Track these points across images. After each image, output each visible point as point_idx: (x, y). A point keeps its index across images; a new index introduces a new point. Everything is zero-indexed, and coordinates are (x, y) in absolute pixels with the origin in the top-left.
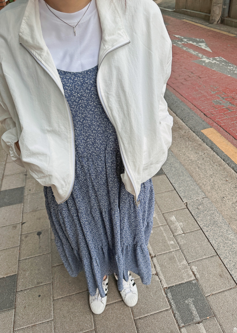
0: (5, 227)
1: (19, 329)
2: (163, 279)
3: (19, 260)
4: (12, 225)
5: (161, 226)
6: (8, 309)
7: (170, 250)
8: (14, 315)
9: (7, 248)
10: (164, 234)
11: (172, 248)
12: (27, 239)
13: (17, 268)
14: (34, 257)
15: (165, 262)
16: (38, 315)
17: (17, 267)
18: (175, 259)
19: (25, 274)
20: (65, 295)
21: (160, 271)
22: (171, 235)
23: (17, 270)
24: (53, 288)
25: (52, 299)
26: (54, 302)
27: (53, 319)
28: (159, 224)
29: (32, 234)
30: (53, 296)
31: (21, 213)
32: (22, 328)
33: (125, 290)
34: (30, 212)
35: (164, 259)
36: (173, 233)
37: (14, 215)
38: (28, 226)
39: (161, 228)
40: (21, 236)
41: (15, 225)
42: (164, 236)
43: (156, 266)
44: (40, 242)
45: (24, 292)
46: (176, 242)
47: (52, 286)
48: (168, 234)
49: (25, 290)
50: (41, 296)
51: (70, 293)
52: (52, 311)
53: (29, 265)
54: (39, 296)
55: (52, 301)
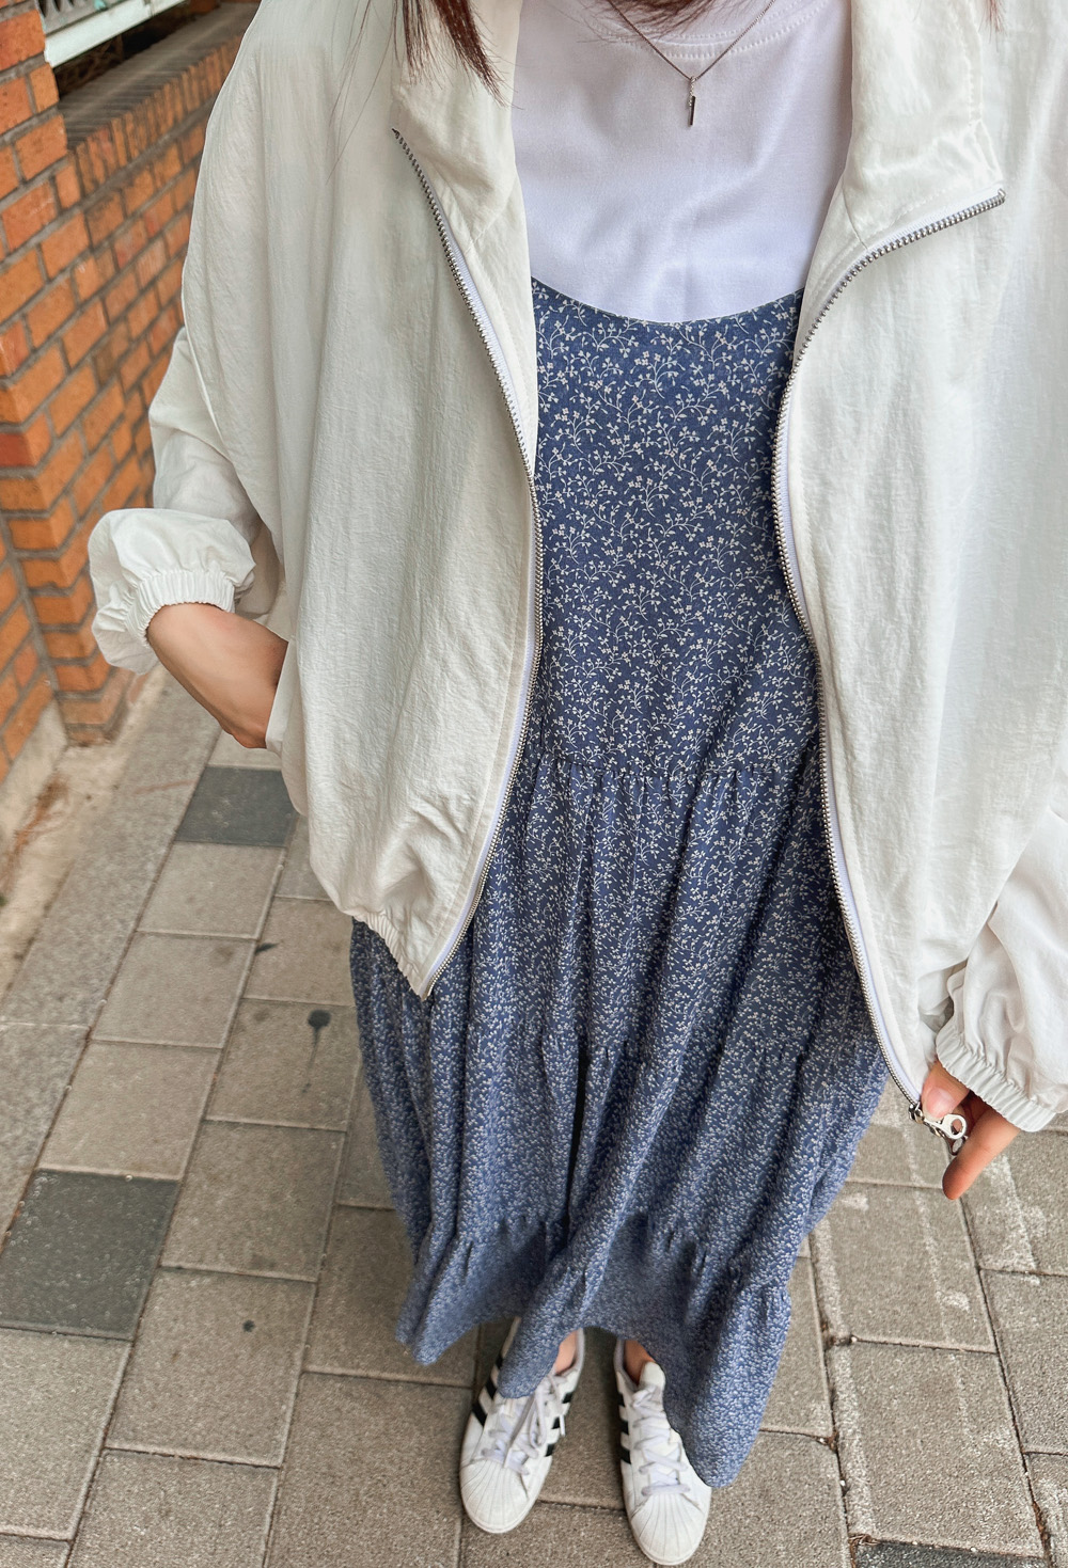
0: (184, 942)
1: (127, 1447)
2: (862, 1481)
3: (203, 1121)
4: (217, 938)
5: (921, 1189)
6: (102, 1333)
7: (940, 1337)
8: (125, 1373)
9: (171, 1043)
10: (929, 1240)
11: (954, 1334)
12: (261, 1028)
13: (187, 1154)
14: (269, 1126)
15: (893, 1395)
16: (222, 1419)
17: (189, 1150)
18: (957, 1401)
19: (211, 1198)
20: (358, 1367)
21: (854, 1432)
22: (964, 1258)
23: (184, 1164)
24: (314, 1312)
25: (298, 1363)
26: (305, 1384)
27: (278, 1462)
28: (914, 1176)
29: (288, 1012)
30: (306, 1350)
31: (265, 897)
32: (140, 1448)
33: (650, 1464)
34: (305, 901)
35: (894, 1379)
36: (978, 1254)
37: (234, 895)
38: (283, 966)
39: (919, 1199)
40: (239, 1004)
41: (226, 944)
42: (926, 1252)
43: (842, 1397)
44: (312, 1060)
45: (188, 1282)
46: (983, 1308)
47: (315, 1302)
48: (947, 1248)
49: (196, 1272)
50: (257, 1329)
51: (384, 1370)
52: (284, 1421)
53: (238, 1159)
54: (248, 1326)
55: (296, 1371)
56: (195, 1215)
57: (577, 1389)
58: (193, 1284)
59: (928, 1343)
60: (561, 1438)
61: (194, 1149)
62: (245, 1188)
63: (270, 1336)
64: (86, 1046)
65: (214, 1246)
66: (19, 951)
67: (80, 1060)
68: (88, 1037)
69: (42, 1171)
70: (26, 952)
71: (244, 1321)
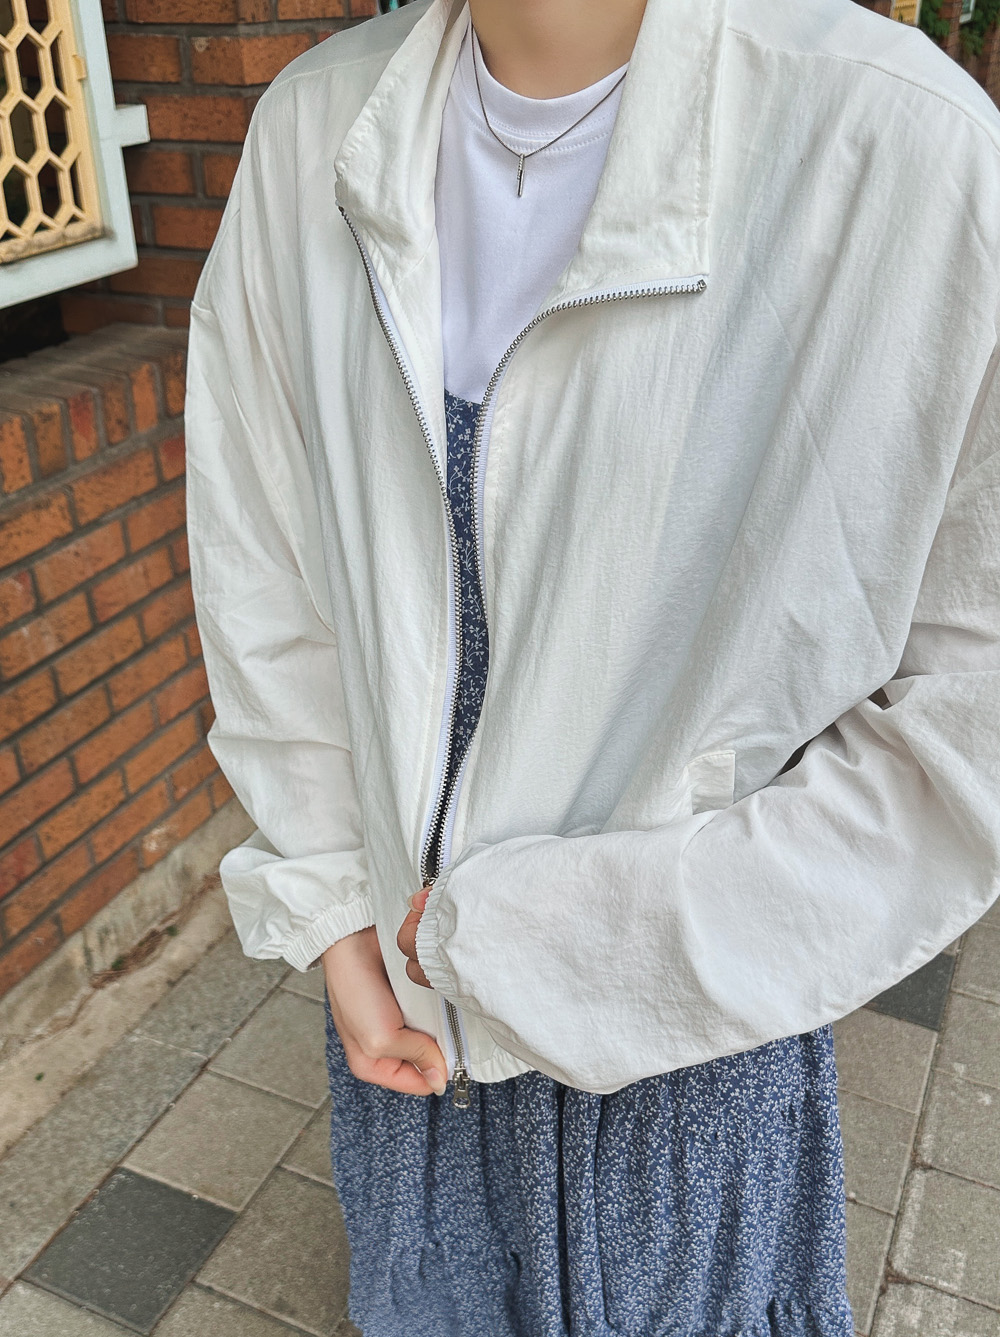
3: (278, 1167)
6: (124, 1321)
9: (274, 1091)
13: (253, 1192)
17: (256, 1188)
19: (260, 1236)
23: (248, 1199)
45: (213, 1303)
56: (240, 1246)
58: (217, 1305)
61: (261, 1189)
64: (200, 1074)
65: (247, 1278)
66: (173, 978)
67: (190, 1084)
68: (204, 1067)
69: (123, 1169)
70: (179, 980)
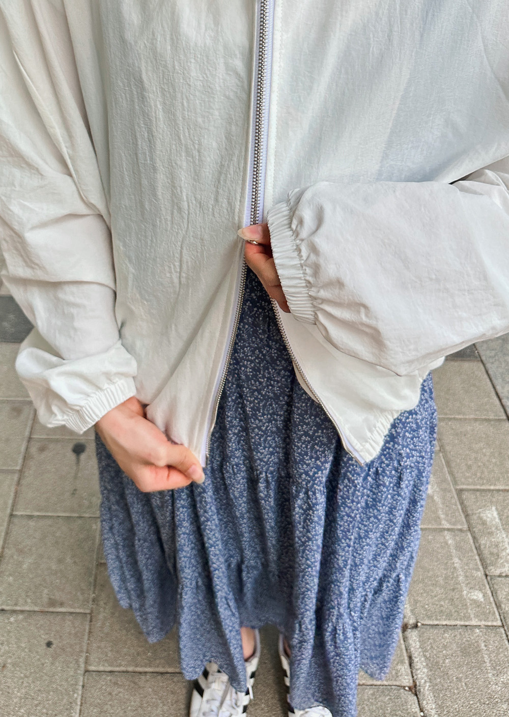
2: (433, 712)
3: (11, 515)
4: (11, 401)
5: (448, 530)
7: (469, 618)
10: (456, 560)
11: (477, 616)
12: (43, 456)
14: (51, 517)
15: (446, 657)
16: (37, 706)
17: (4, 534)
18: (483, 657)
19: (20, 564)
20: (120, 665)
21: (426, 682)
22: (477, 570)
24: (90, 632)
25: (82, 665)
26: (88, 679)
28: (443, 522)
29: (59, 445)
30: (87, 656)
35: (445, 647)
36: (485, 567)
39: (448, 536)
40: (28, 442)
42: (455, 568)
43: (416, 660)
44: (76, 474)
45: (9, 619)
46: (492, 599)
47: (90, 625)
48: (467, 564)
49: (14, 612)
50: (54, 646)
51: (137, 666)
52: (76, 704)
53: (35, 538)
54: (49, 644)
55: (81, 671)
56: (10, 575)
57: (258, 669)
58: (12, 619)
59: (462, 623)
60: (250, 701)
61: (7, 533)
62: (41, 556)
63: (63, 650)
65: (23, 594)
71: (46, 642)
